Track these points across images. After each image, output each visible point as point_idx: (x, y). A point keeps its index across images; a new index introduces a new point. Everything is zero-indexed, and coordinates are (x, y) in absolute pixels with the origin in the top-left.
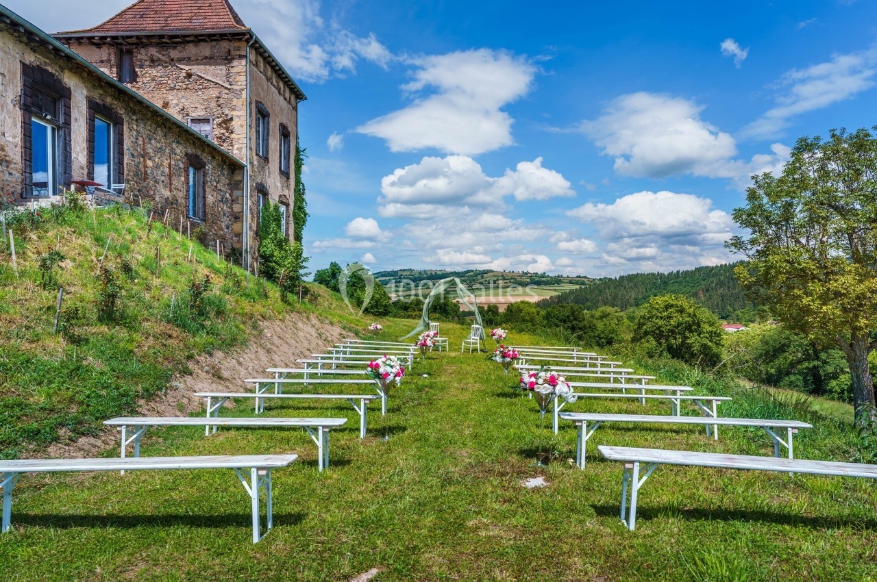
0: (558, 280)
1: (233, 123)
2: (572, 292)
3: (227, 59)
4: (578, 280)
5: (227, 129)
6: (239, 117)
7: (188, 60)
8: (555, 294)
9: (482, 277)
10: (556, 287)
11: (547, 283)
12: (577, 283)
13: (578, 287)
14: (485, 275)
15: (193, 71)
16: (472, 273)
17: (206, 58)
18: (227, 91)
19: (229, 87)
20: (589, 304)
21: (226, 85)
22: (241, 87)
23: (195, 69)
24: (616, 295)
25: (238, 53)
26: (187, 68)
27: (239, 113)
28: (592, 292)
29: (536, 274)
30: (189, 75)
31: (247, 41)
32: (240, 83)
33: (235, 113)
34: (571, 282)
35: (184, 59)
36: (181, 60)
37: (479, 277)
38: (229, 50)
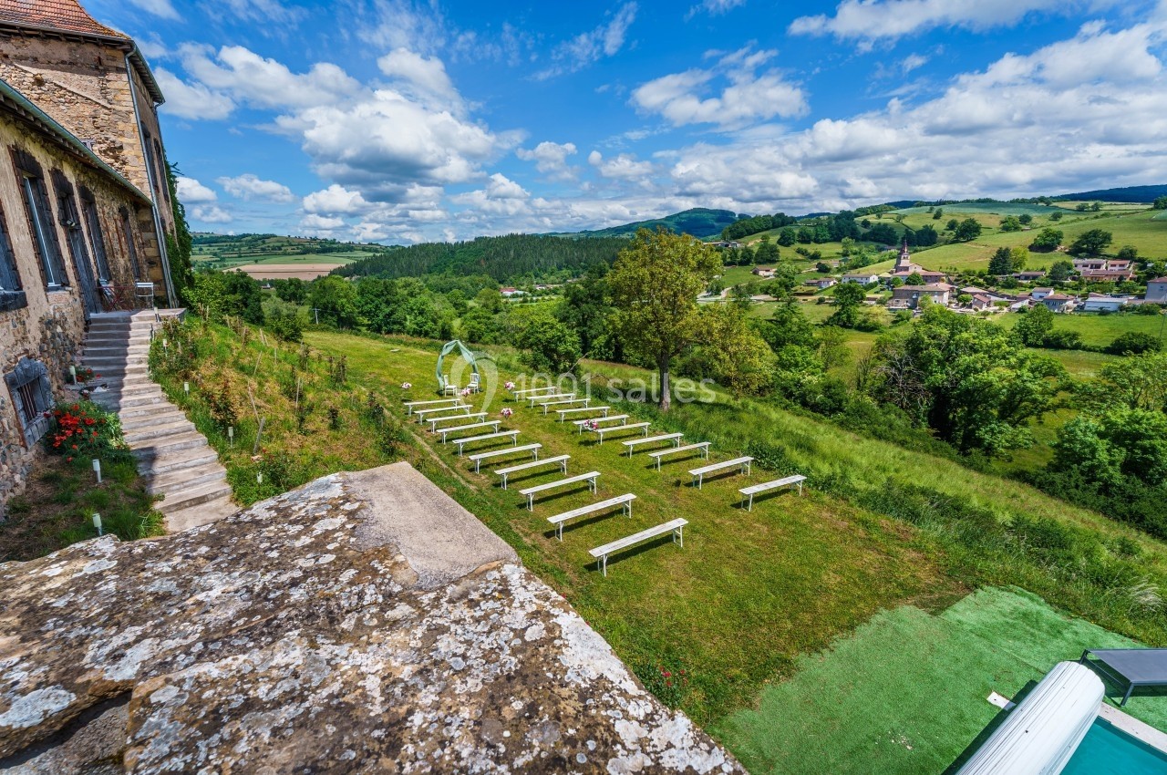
0: (350, 248)
1: (125, 152)
2: (367, 260)
3: (97, 68)
4: (370, 247)
5: (116, 158)
6: (132, 145)
7: (35, 61)
8: (351, 262)
9: (264, 242)
10: (349, 254)
11: (339, 250)
12: (370, 251)
13: (371, 254)
14: (267, 241)
15: (44, 77)
16: (249, 238)
17: (63, 62)
18: (106, 111)
19: (109, 106)
20: (385, 271)
21: (103, 102)
22: (128, 109)
23: (47, 74)
24: (410, 263)
25: (114, 64)
26: (35, 71)
27: (131, 141)
28: (387, 259)
29: (326, 240)
30: (39, 82)
31: (126, 52)
32: (124, 104)
33: (124, 140)
34: (364, 250)
35: (26, 59)
36: (20, 59)
37: (260, 242)
38: (99, 58)
